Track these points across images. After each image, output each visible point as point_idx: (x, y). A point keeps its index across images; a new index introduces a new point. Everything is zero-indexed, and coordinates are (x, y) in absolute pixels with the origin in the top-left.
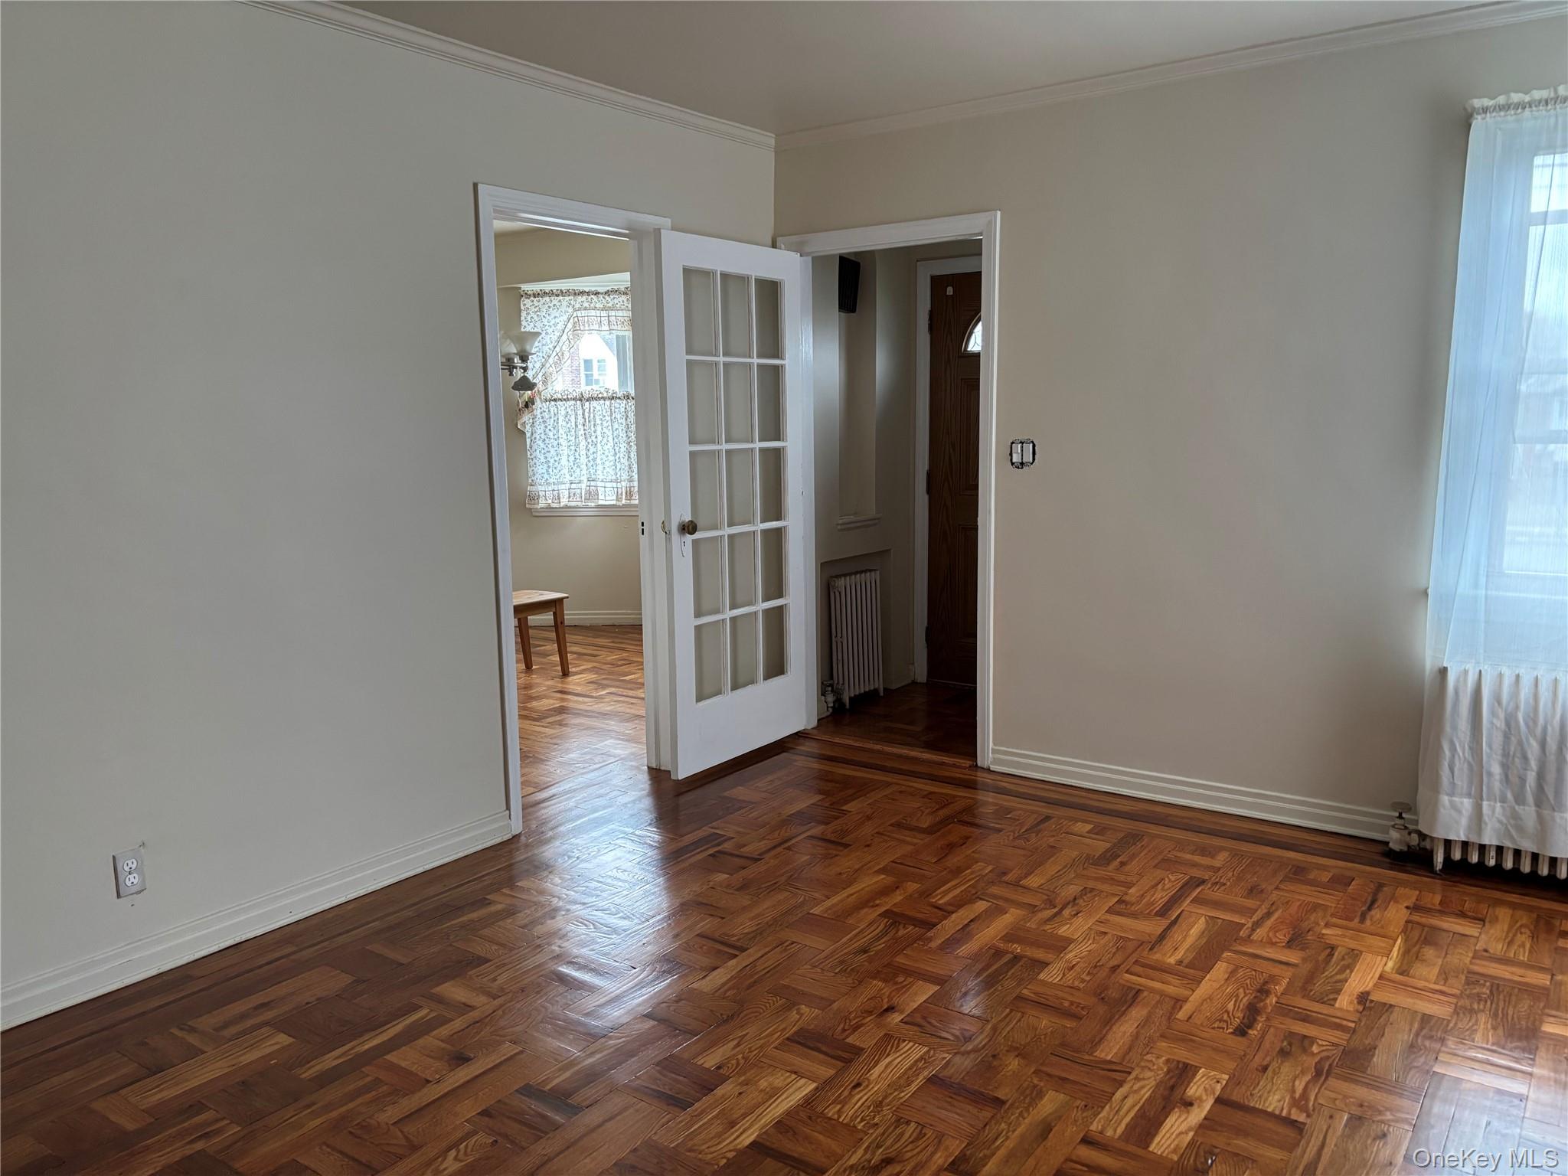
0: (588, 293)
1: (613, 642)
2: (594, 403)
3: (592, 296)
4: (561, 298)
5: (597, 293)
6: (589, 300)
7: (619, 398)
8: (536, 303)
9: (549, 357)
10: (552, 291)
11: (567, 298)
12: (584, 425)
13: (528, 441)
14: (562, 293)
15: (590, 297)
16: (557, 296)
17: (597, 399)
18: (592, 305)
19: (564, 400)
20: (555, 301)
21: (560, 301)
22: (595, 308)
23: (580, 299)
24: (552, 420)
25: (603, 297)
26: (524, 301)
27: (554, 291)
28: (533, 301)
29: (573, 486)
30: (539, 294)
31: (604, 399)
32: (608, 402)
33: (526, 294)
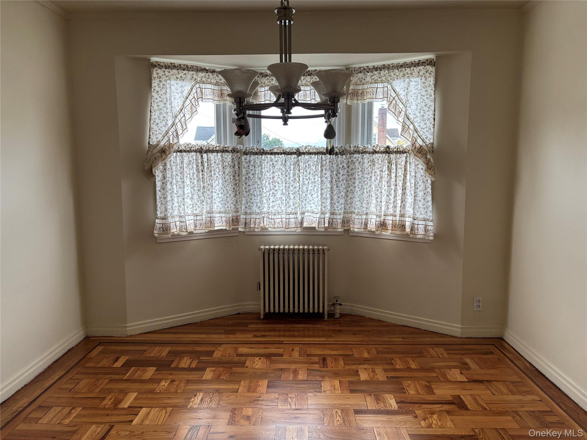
0: (207, 71)
1: (255, 336)
2: (210, 155)
3: (209, 73)
4: (186, 72)
5: (213, 72)
6: (207, 76)
7: (228, 151)
8: (167, 73)
9: (176, 117)
10: (180, 65)
11: (191, 73)
12: (202, 171)
13: (158, 184)
14: (187, 68)
15: (207, 74)
16: (184, 70)
17: (212, 151)
18: (209, 80)
19: (188, 151)
20: (182, 73)
21: (185, 74)
22: (210, 83)
23: (201, 74)
24: (178, 167)
25: (217, 76)
26: (157, 70)
27: (182, 66)
28: (164, 72)
29: (198, 218)
30: (169, 66)
31: (217, 152)
32: (219, 154)
33: (159, 65)
